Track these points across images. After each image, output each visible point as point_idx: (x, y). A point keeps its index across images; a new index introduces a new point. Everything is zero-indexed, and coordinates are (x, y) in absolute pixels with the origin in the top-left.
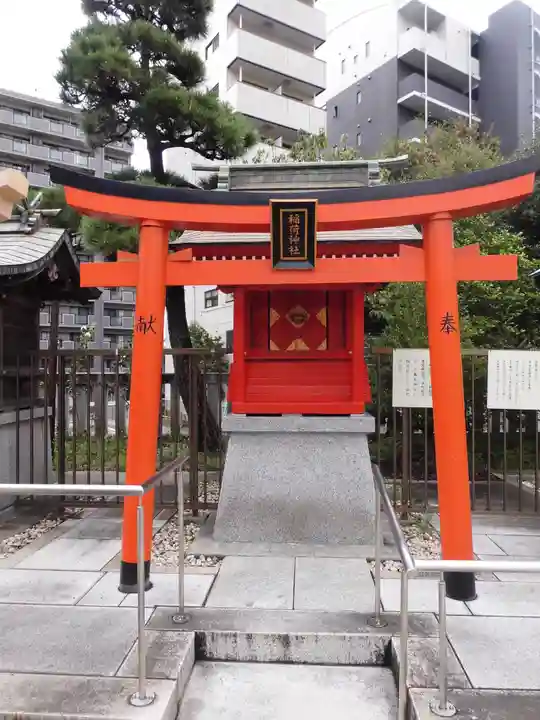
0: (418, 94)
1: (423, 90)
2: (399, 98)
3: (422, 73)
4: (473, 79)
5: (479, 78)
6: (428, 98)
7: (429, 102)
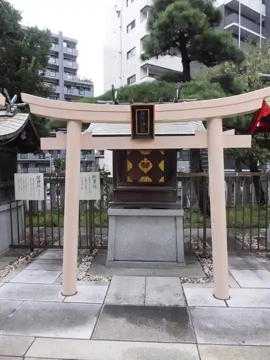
0: (236, 24)
1: (238, 22)
2: (225, 26)
3: (238, 13)
4: (263, 16)
5: (265, 15)
6: (240, 27)
7: (241, 29)
